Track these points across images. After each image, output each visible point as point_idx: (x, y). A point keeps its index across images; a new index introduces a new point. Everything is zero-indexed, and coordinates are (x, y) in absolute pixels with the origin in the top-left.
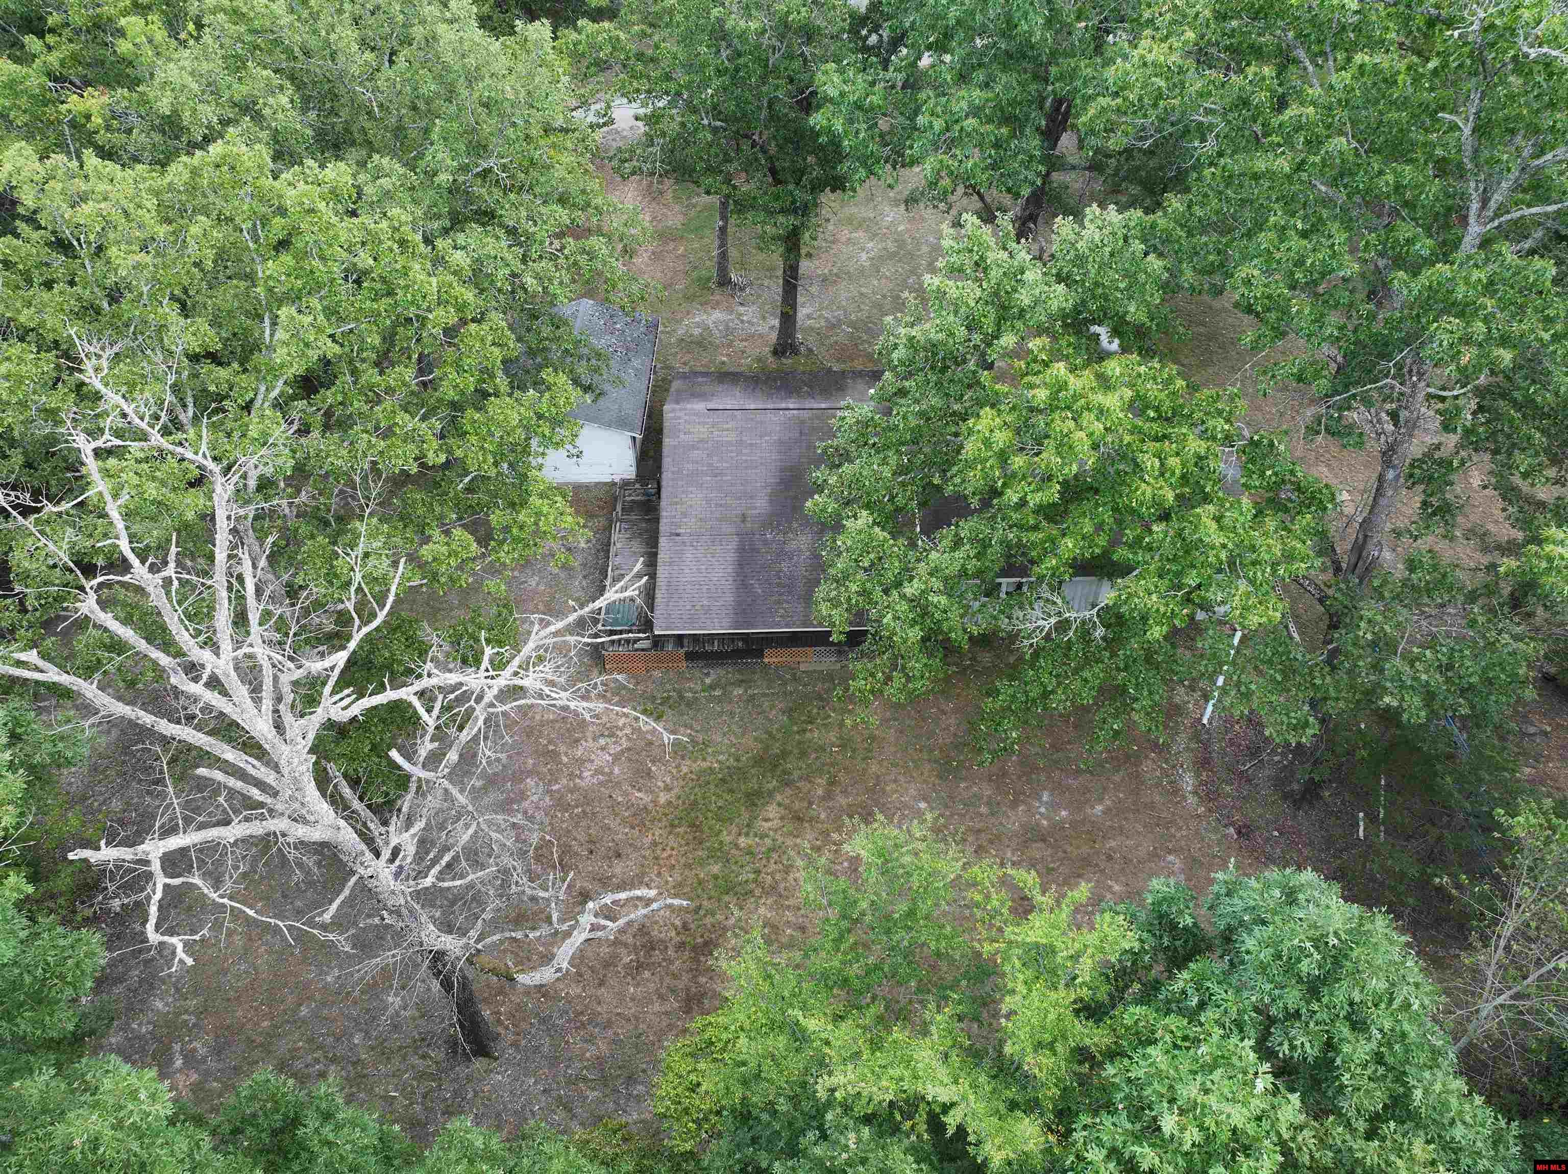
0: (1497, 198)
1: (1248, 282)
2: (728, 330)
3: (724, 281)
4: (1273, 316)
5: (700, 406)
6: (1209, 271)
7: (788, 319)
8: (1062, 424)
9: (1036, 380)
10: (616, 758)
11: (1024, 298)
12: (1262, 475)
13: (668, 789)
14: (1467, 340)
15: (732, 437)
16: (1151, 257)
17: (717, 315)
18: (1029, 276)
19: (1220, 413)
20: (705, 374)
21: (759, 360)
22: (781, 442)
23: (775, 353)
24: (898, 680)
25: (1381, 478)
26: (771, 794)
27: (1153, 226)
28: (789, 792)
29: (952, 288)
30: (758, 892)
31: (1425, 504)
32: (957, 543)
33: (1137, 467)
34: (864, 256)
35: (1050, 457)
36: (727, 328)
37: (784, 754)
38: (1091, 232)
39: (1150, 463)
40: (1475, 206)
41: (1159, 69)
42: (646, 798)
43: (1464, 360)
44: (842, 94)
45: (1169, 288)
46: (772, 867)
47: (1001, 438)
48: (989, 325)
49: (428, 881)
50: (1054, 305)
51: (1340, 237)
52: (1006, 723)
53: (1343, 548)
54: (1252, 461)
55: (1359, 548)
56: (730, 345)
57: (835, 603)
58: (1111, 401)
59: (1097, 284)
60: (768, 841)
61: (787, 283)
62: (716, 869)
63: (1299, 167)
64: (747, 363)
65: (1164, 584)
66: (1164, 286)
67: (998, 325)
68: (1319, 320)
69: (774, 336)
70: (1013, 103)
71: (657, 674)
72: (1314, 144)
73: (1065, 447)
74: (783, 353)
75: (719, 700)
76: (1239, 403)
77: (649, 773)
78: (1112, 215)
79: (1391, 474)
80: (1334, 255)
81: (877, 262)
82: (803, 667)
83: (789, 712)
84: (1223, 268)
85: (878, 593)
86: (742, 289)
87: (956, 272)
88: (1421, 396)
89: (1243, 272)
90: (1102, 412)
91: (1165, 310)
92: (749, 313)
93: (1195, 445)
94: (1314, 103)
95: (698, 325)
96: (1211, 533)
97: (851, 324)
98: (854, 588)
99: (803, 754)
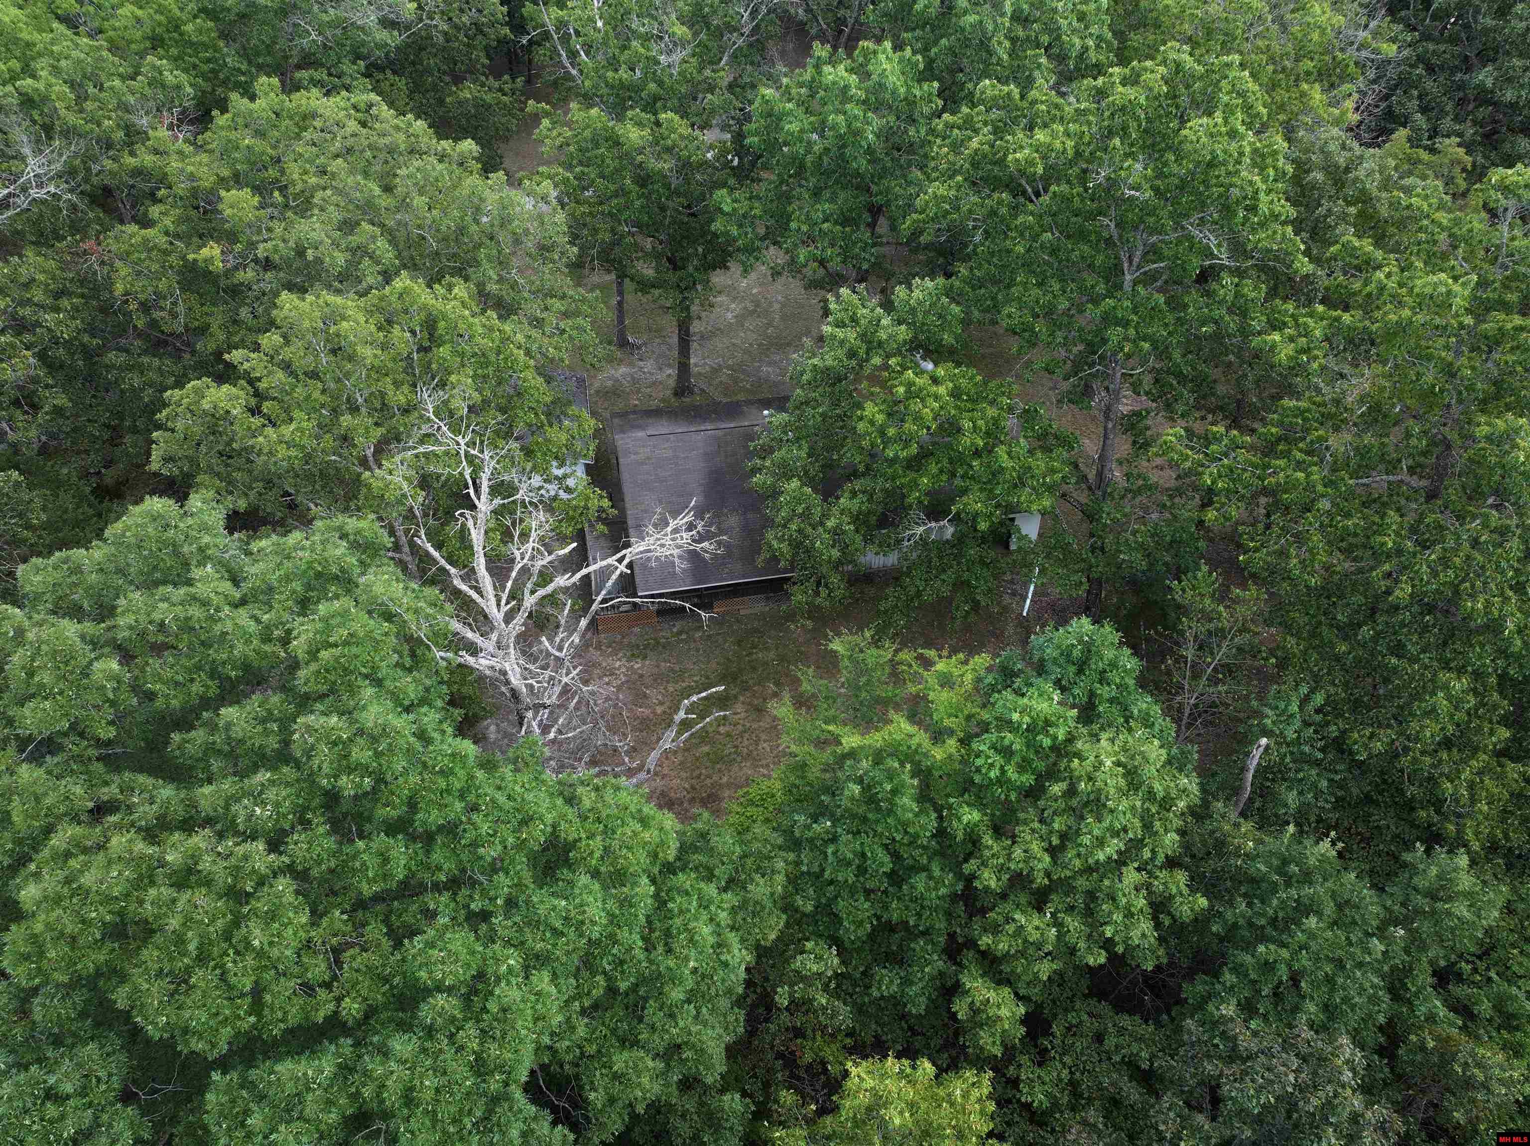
0: (1136, 260)
1: (1009, 316)
2: (634, 381)
3: (623, 343)
4: (1027, 334)
5: (640, 434)
6: (986, 310)
7: (684, 368)
8: (915, 405)
9: (896, 382)
10: (619, 688)
11: (883, 335)
12: (1033, 429)
13: (661, 703)
14: (1126, 339)
15: (669, 453)
16: (953, 306)
17: (623, 370)
18: (884, 322)
19: (1003, 393)
20: (635, 412)
21: (663, 400)
22: (706, 454)
23: (676, 394)
24: (824, 592)
25: (1106, 428)
26: (736, 697)
27: (952, 286)
28: (748, 694)
29: (840, 333)
30: (739, 759)
31: (1134, 442)
32: (854, 494)
33: (959, 430)
34: (729, 315)
35: (910, 426)
36: (633, 378)
37: (741, 670)
38: (917, 294)
39: (967, 425)
40: (1126, 265)
41: (944, 199)
42: (647, 712)
43: (1126, 350)
44: (734, 209)
45: (966, 322)
46: (746, 743)
47: (880, 418)
48: (862, 353)
49: (552, 735)
50: (901, 338)
51: (1057, 287)
52: (895, 617)
53: (1092, 475)
54: (1026, 421)
55: (1100, 474)
56: (638, 391)
57: (781, 540)
58: (942, 390)
59: (923, 324)
60: (740, 727)
61: (681, 339)
62: (706, 749)
63: (1029, 250)
64: (655, 404)
65: (983, 496)
66: (962, 321)
67: (867, 354)
68: (1052, 334)
69: (672, 383)
70: (851, 210)
71: (637, 630)
72: (1035, 238)
73: (918, 418)
74: (683, 395)
75: (686, 641)
76: (1014, 386)
77: (645, 696)
78: (929, 283)
79: (1110, 425)
80: (1055, 297)
81: (741, 319)
82: (742, 612)
83: (739, 643)
84: (996, 308)
85: (809, 530)
86: (639, 348)
87: (840, 324)
88: (1119, 375)
89: (1006, 311)
90: (937, 397)
91: (965, 336)
92: (649, 366)
93: (992, 412)
94: (1032, 214)
95: (609, 378)
96: (1004, 460)
97: (729, 368)
98: (794, 527)
99: (754, 669)
